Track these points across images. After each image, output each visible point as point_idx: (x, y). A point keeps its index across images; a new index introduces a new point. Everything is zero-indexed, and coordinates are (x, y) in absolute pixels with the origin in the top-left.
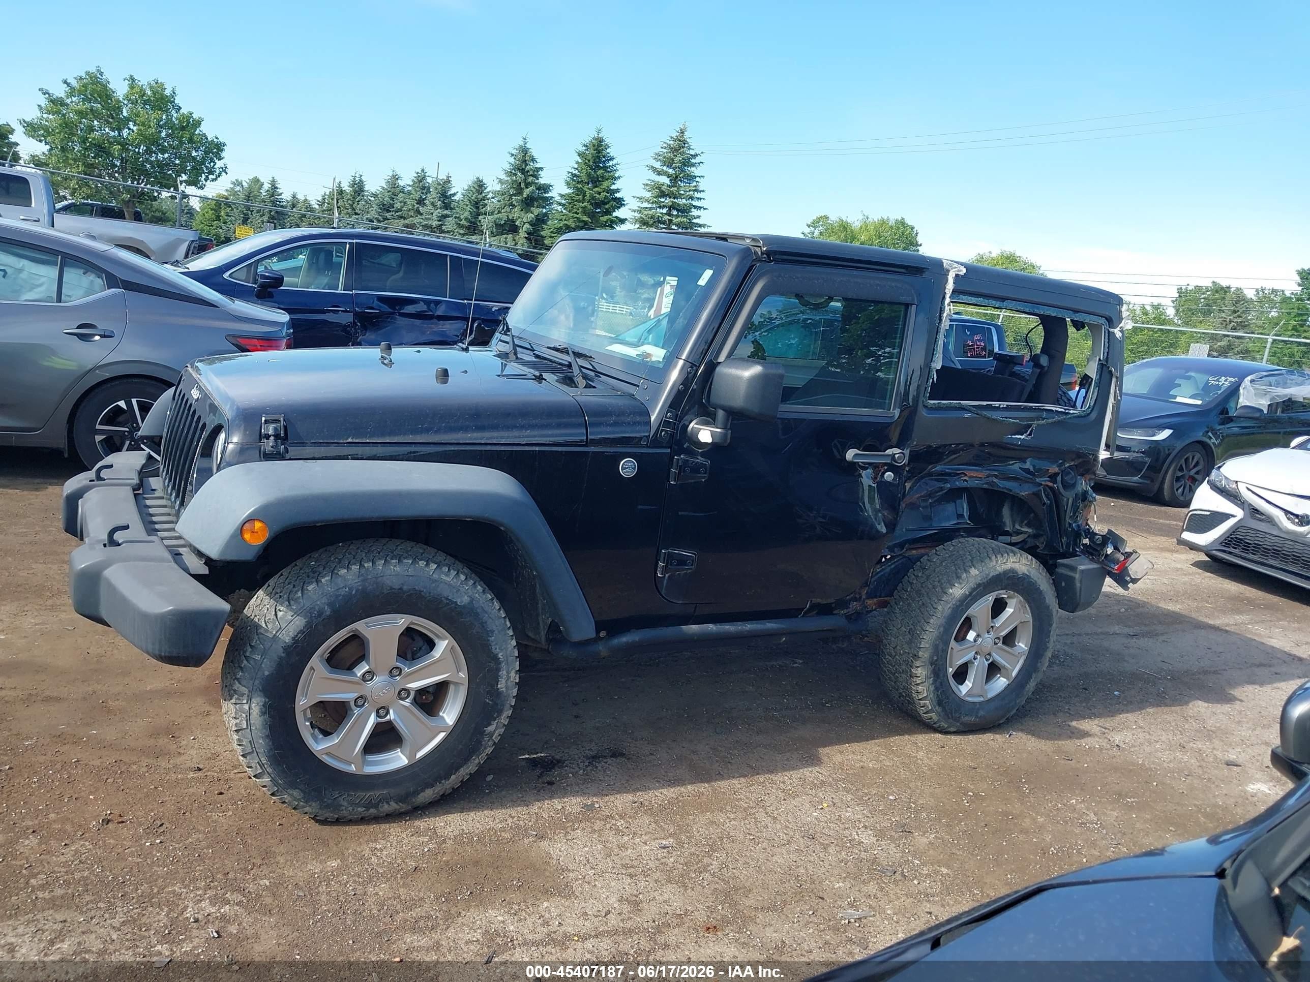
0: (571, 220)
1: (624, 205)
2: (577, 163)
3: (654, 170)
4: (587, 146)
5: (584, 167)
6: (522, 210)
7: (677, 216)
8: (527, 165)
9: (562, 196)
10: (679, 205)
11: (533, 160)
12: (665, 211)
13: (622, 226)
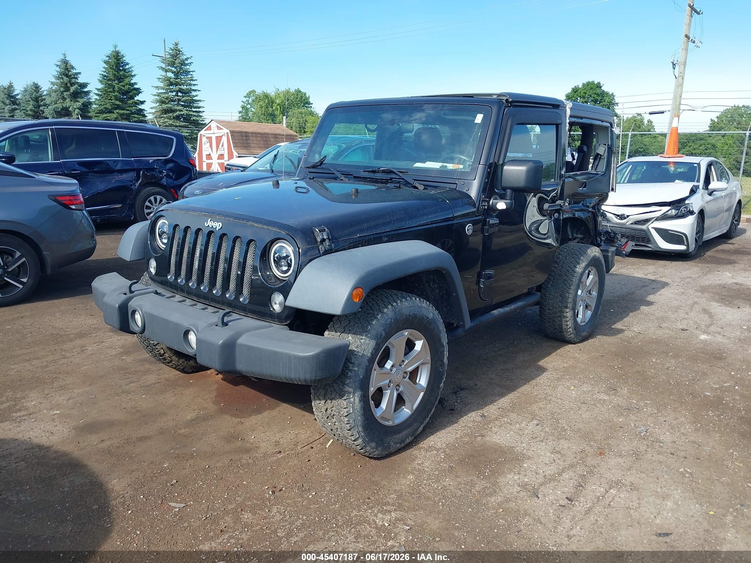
0: (108, 105)
1: (141, 92)
2: (104, 68)
3: (163, 69)
4: (109, 57)
5: (110, 70)
6: (71, 101)
7: (183, 97)
8: (69, 71)
9: (98, 90)
10: (183, 89)
11: (73, 68)
12: (174, 94)
13: (142, 105)
